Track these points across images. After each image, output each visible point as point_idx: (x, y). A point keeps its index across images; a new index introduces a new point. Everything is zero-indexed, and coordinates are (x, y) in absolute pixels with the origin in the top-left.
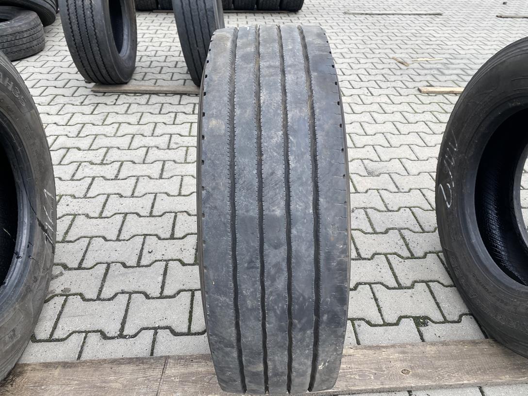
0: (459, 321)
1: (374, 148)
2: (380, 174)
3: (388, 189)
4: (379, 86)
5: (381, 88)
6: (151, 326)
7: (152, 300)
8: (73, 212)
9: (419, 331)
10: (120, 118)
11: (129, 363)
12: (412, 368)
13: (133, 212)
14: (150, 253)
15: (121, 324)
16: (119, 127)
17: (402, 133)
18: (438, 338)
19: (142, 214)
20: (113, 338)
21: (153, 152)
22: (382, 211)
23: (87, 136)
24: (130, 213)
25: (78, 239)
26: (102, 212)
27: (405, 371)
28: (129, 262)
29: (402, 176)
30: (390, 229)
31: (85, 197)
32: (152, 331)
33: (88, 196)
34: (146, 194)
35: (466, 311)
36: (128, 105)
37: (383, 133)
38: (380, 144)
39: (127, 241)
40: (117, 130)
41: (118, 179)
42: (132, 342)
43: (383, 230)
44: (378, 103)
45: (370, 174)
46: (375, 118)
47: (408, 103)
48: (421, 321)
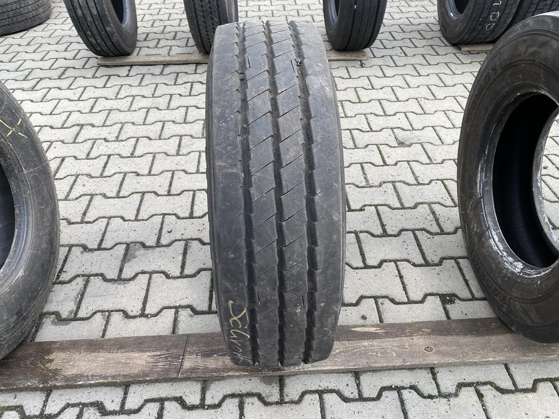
1: (406, 115)
2: (411, 144)
3: (419, 160)
4: (414, 45)
5: (416, 47)
7: (171, 280)
8: (89, 192)
9: (445, 308)
10: (135, 91)
12: (435, 345)
13: (151, 190)
14: (169, 232)
15: (143, 304)
16: (133, 101)
17: (437, 97)
18: (465, 316)
19: (159, 193)
20: (135, 317)
21: (169, 127)
22: (412, 185)
23: (100, 111)
24: (148, 192)
25: (97, 220)
26: (119, 192)
27: (428, 349)
28: (149, 242)
29: (435, 145)
30: (420, 203)
31: (101, 176)
32: (173, 311)
33: (104, 175)
36: (141, 76)
37: (416, 99)
38: (413, 111)
40: (131, 104)
41: (134, 157)
43: (412, 205)
44: (412, 65)
45: (401, 144)
46: (408, 81)
47: (446, 63)
48: (448, 298)
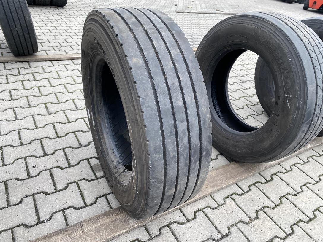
0: (217, 158)
6: (58, 210)
11: (57, 234)
34: (11, 131)
35: (218, 153)
39: (12, 164)
42: (50, 223)
